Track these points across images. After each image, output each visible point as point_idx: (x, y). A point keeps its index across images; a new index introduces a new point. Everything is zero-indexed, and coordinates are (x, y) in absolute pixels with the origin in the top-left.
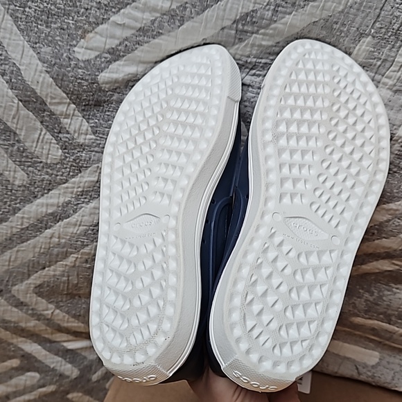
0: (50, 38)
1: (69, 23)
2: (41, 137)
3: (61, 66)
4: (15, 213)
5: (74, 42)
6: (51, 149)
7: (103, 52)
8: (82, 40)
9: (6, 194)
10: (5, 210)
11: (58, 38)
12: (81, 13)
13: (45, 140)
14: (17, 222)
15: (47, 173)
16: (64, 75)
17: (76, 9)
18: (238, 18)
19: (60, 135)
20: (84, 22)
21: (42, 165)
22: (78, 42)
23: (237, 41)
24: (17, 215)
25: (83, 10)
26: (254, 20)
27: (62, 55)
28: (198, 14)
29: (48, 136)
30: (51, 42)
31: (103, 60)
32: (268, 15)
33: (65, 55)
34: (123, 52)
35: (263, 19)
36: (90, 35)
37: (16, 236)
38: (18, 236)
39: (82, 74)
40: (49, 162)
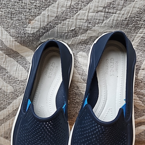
0: (13, 25)
1: (22, 17)
2: (18, 69)
3: (21, 37)
4: (9, 105)
5: (25, 26)
6: (23, 73)
7: (40, 29)
8: (29, 24)
9: (4, 97)
10: (5, 104)
11: (17, 25)
12: (27, 11)
13: (19, 69)
14: (11, 108)
15: (22, 85)
16: (24, 41)
17: (24, 10)
18: (106, 5)
19: (26, 66)
20: (29, 16)
21: (19, 81)
22: (27, 25)
23: (105, 18)
24: (10, 105)
25: (28, 10)
26: (114, 6)
27: (21, 32)
28: (85, 6)
29: (21, 67)
30: (14, 27)
31: (40, 32)
32: (122, 3)
33: (22, 32)
34: (49, 28)
35: (119, 5)
36: (33, 21)
37: (11, 114)
38: (12, 114)
39: (32, 39)
40: (22, 79)
